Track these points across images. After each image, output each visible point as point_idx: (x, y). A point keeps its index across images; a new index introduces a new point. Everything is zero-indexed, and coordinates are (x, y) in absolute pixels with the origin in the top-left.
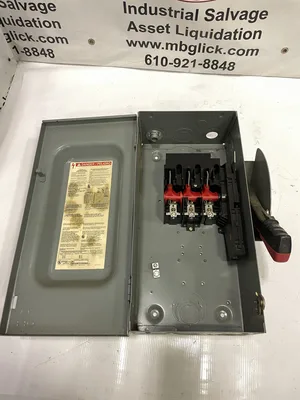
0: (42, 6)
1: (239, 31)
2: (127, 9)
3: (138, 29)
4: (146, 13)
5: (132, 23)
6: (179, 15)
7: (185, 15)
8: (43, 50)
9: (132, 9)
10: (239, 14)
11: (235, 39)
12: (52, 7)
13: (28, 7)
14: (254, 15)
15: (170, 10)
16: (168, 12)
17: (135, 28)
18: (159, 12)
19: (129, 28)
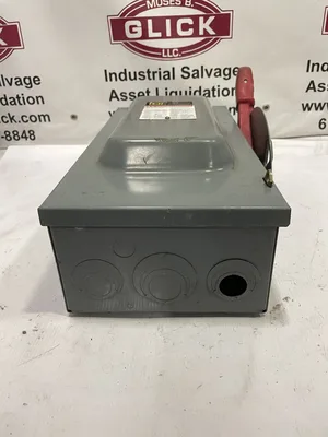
0: (27, 81)
1: (216, 88)
2: (108, 76)
3: (120, 97)
4: (126, 79)
5: (113, 91)
6: (157, 75)
7: (162, 75)
8: (24, 132)
9: (113, 76)
10: (213, 72)
11: (214, 96)
12: (36, 80)
13: (14, 81)
14: (227, 72)
15: (148, 72)
16: (146, 75)
17: (116, 97)
18: (138, 76)
19: (111, 97)
